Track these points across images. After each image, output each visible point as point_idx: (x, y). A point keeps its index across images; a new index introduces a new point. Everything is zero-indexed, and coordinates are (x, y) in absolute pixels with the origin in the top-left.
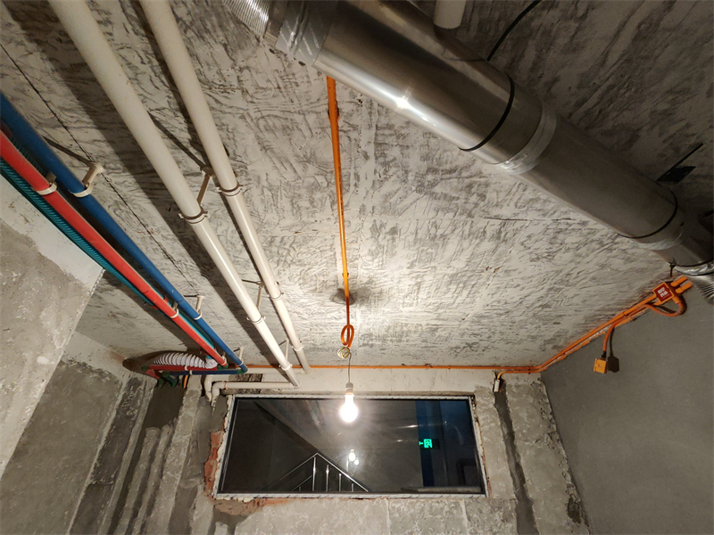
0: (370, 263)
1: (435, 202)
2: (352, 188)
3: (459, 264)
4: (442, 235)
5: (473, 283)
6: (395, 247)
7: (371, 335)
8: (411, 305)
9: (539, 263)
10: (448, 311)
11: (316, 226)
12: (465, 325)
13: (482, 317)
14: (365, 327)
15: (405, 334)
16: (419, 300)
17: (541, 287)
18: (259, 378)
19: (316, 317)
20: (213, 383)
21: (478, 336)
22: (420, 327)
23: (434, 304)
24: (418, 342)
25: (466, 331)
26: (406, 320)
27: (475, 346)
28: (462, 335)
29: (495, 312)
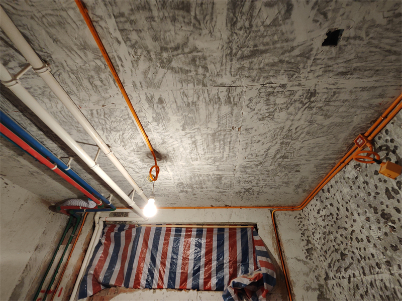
0: (158, 127)
1: (177, 75)
2: (121, 68)
3: (214, 126)
4: (193, 103)
5: (229, 140)
6: (167, 113)
7: (182, 184)
8: (197, 159)
9: (265, 122)
10: (222, 163)
11: (113, 100)
12: (238, 174)
13: (246, 167)
14: (176, 178)
15: (203, 183)
16: (200, 155)
17: (275, 142)
18: (126, 215)
19: (143, 170)
20: (100, 218)
21: (250, 183)
22: (210, 177)
23: (211, 158)
24: (214, 189)
25: (240, 179)
26: (199, 172)
27: (251, 191)
28: (239, 182)
29: (252, 163)
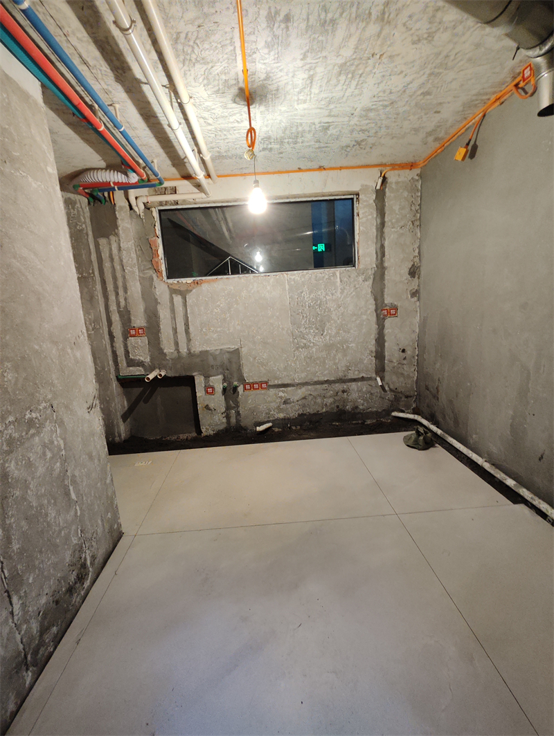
0: (267, 56)
3: (347, 53)
4: (331, 20)
5: (360, 72)
6: (288, 36)
7: (269, 138)
8: (305, 102)
9: (419, 46)
10: (338, 105)
11: (217, 18)
12: (355, 121)
13: (370, 110)
14: (265, 129)
15: (300, 135)
16: (312, 96)
17: (422, 73)
18: (174, 191)
19: (221, 121)
20: (136, 198)
21: (366, 133)
22: (314, 126)
23: (326, 98)
24: (313, 143)
25: (355, 127)
26: (301, 119)
27: (363, 143)
28: (352, 131)
29: (381, 103)
